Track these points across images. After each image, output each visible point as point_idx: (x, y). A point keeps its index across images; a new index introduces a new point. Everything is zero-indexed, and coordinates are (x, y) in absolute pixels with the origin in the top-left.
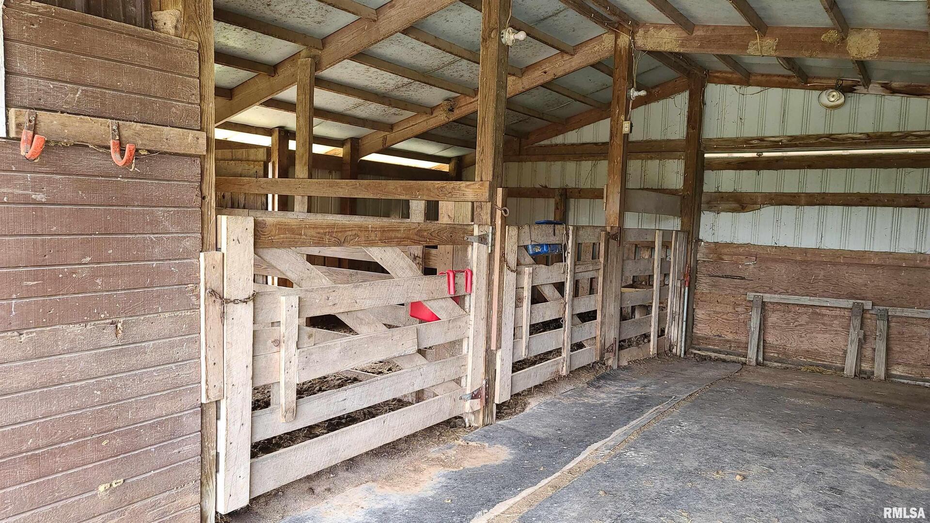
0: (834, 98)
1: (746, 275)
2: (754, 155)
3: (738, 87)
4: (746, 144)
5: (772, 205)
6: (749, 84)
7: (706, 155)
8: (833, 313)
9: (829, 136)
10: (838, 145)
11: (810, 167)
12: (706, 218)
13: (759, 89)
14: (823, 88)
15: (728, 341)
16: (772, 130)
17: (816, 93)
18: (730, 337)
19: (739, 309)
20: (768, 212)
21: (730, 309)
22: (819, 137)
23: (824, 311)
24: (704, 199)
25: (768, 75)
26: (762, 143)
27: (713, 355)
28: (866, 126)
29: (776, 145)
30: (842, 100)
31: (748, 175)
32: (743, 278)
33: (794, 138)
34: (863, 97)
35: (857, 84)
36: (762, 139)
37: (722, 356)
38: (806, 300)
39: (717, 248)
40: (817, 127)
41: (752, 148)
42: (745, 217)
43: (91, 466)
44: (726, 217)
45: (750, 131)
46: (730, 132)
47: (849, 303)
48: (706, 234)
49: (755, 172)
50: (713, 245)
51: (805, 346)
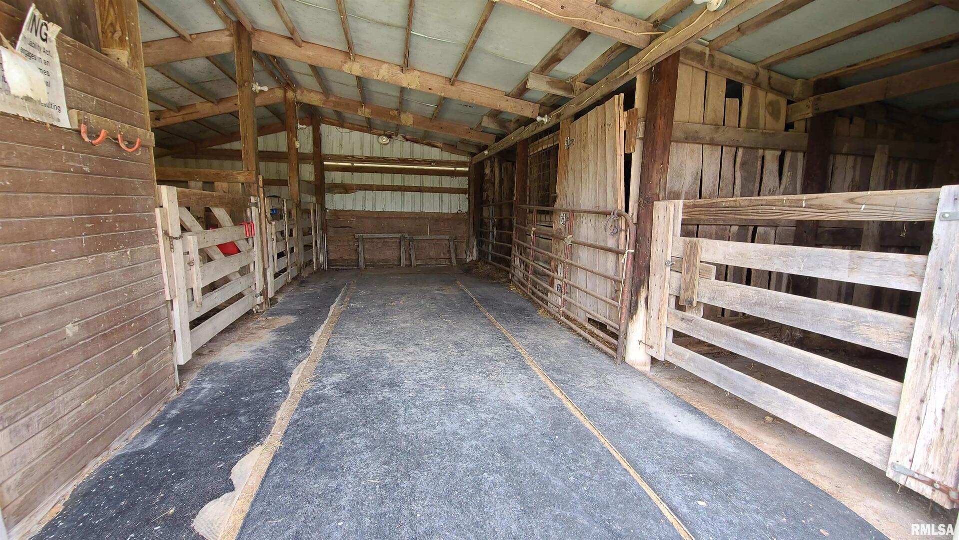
0: (384, 140)
1: (352, 226)
2: (350, 164)
3: (338, 128)
4: (345, 158)
5: (361, 190)
6: (343, 127)
7: (325, 163)
8: (392, 241)
9: (383, 158)
10: (386, 162)
11: (376, 172)
12: (328, 197)
13: (348, 130)
14: (380, 135)
15: (346, 260)
16: (357, 153)
17: (376, 136)
18: (347, 257)
19: (351, 243)
20: (359, 193)
21: (346, 244)
22: (379, 158)
23: (389, 240)
24: (326, 186)
25: (352, 124)
26: (353, 159)
27: (340, 267)
28: (398, 155)
29: (360, 160)
30: (388, 141)
31: (347, 174)
32: (350, 227)
33: (368, 157)
34: (395, 141)
35: (393, 134)
36: (353, 157)
37: (345, 267)
38: (381, 236)
39: (336, 212)
40: (377, 154)
41: (348, 161)
42: (348, 196)
43: (129, 339)
44: (338, 197)
45: (346, 152)
46: (336, 151)
47: (398, 235)
48: (328, 205)
49: (350, 173)
50: (333, 211)
51: (382, 257)
